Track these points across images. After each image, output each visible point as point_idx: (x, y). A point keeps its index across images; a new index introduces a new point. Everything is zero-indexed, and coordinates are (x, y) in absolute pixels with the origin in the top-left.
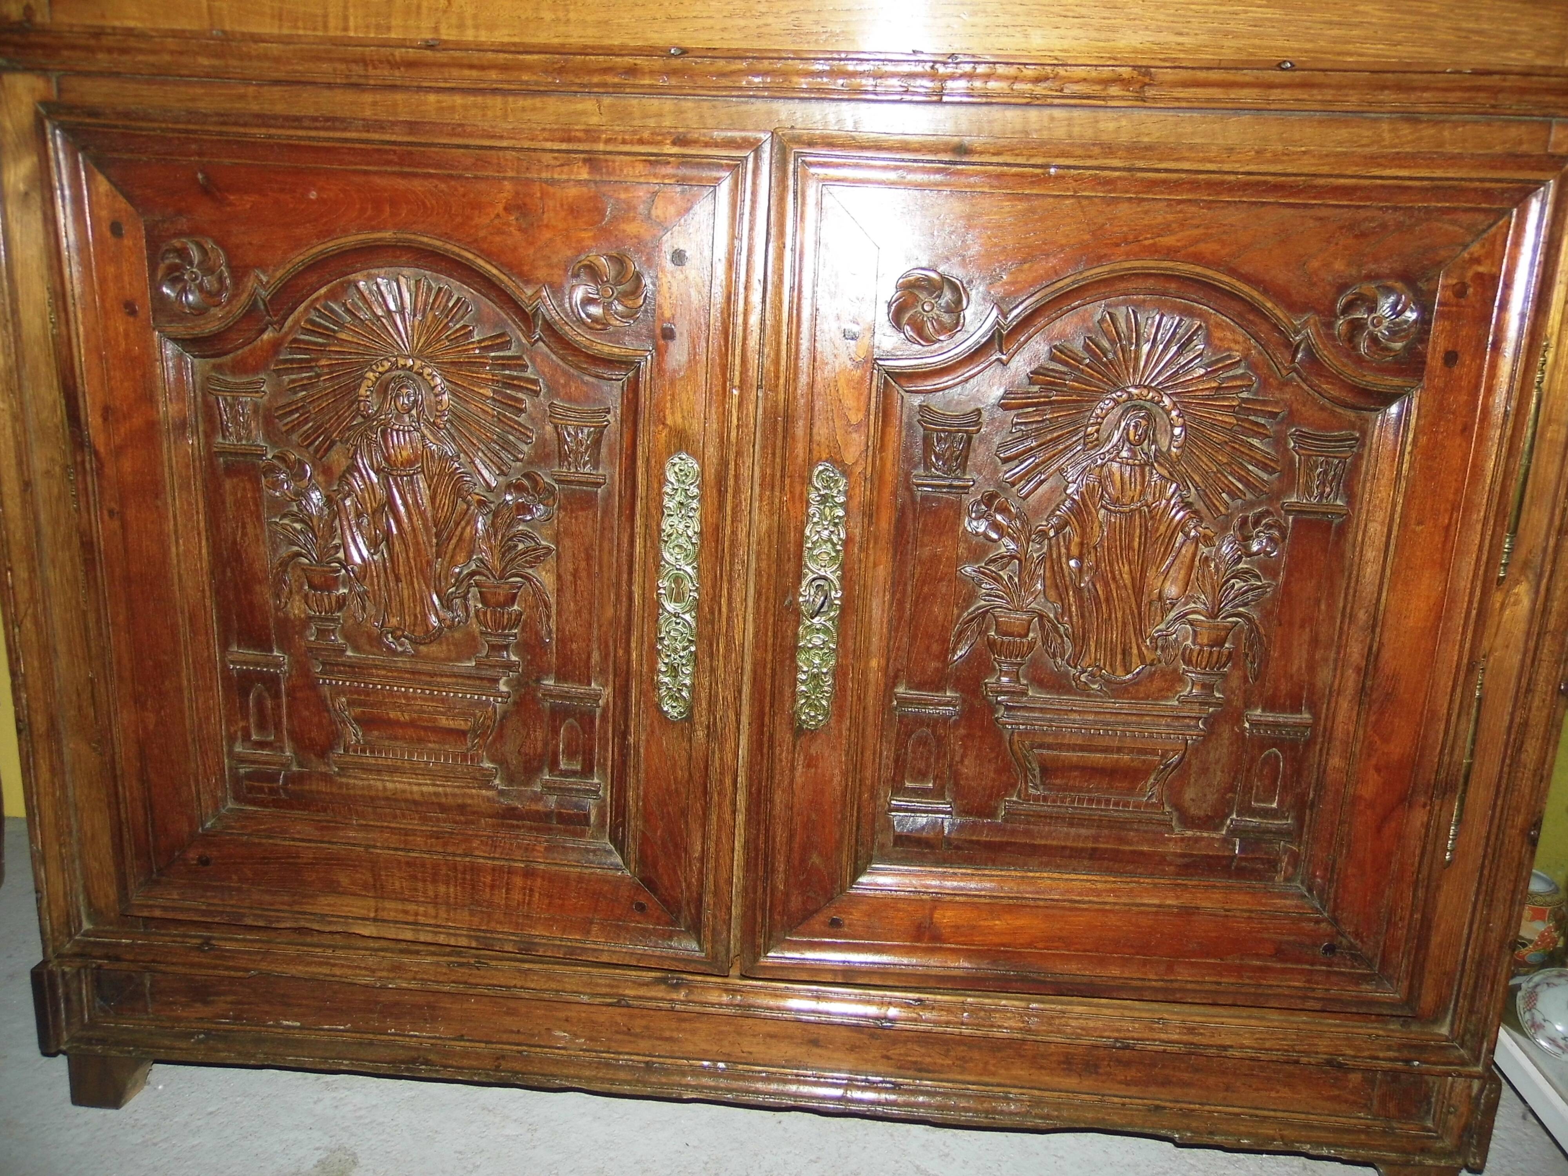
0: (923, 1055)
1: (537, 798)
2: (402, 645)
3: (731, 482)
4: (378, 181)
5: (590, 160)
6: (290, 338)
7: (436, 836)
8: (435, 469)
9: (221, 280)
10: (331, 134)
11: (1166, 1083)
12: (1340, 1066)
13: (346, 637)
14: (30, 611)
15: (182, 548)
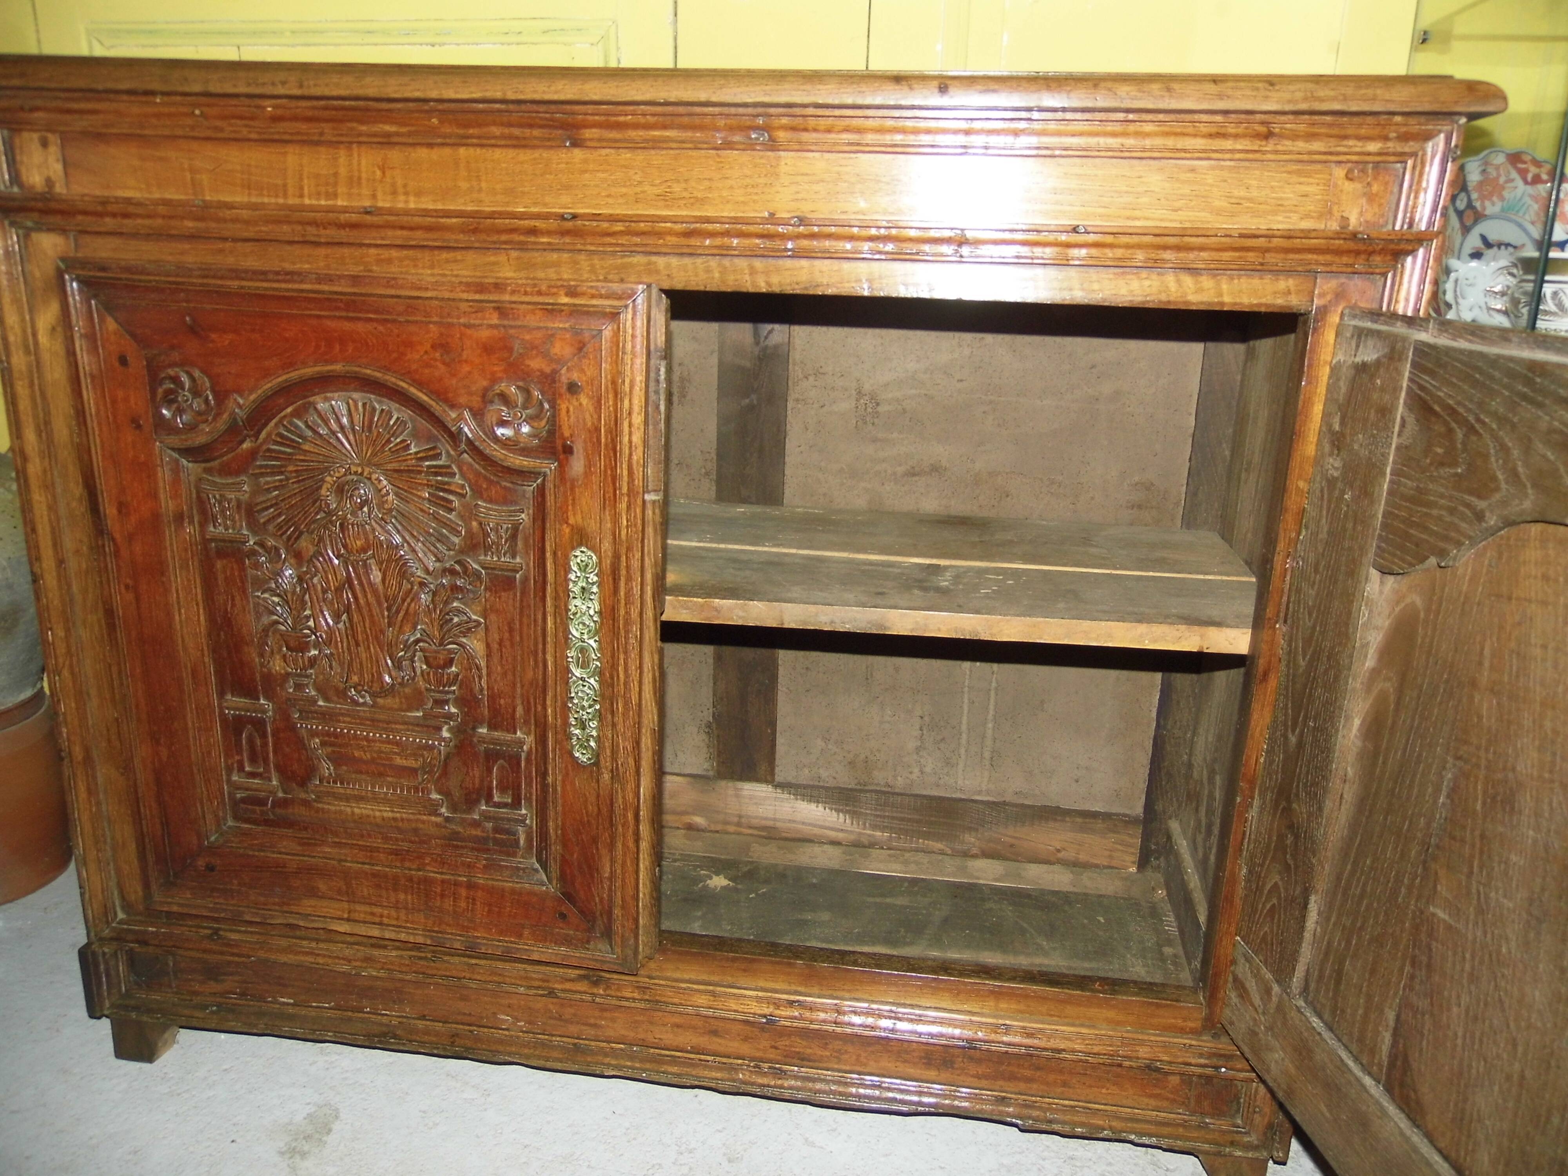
0: (805, 1047)
1: (476, 824)
2: (363, 697)
3: (623, 572)
4: (329, 323)
5: (498, 308)
6: (265, 447)
7: (396, 853)
8: (385, 556)
9: (207, 400)
10: (290, 286)
11: (1012, 1078)
12: (1157, 1070)
13: (318, 689)
14: (67, 663)
15: (184, 616)
